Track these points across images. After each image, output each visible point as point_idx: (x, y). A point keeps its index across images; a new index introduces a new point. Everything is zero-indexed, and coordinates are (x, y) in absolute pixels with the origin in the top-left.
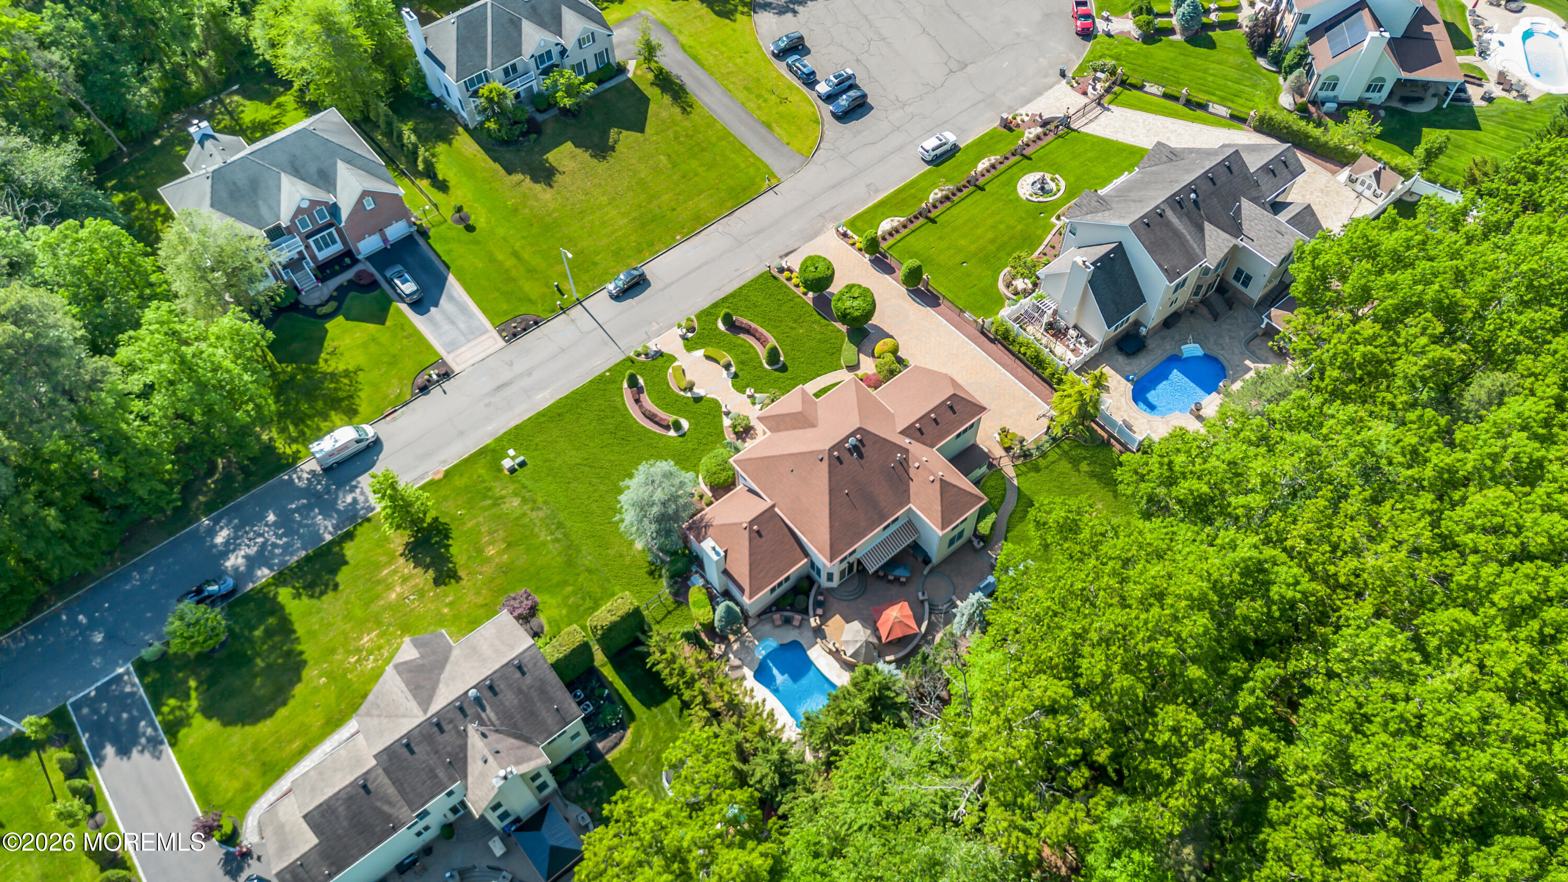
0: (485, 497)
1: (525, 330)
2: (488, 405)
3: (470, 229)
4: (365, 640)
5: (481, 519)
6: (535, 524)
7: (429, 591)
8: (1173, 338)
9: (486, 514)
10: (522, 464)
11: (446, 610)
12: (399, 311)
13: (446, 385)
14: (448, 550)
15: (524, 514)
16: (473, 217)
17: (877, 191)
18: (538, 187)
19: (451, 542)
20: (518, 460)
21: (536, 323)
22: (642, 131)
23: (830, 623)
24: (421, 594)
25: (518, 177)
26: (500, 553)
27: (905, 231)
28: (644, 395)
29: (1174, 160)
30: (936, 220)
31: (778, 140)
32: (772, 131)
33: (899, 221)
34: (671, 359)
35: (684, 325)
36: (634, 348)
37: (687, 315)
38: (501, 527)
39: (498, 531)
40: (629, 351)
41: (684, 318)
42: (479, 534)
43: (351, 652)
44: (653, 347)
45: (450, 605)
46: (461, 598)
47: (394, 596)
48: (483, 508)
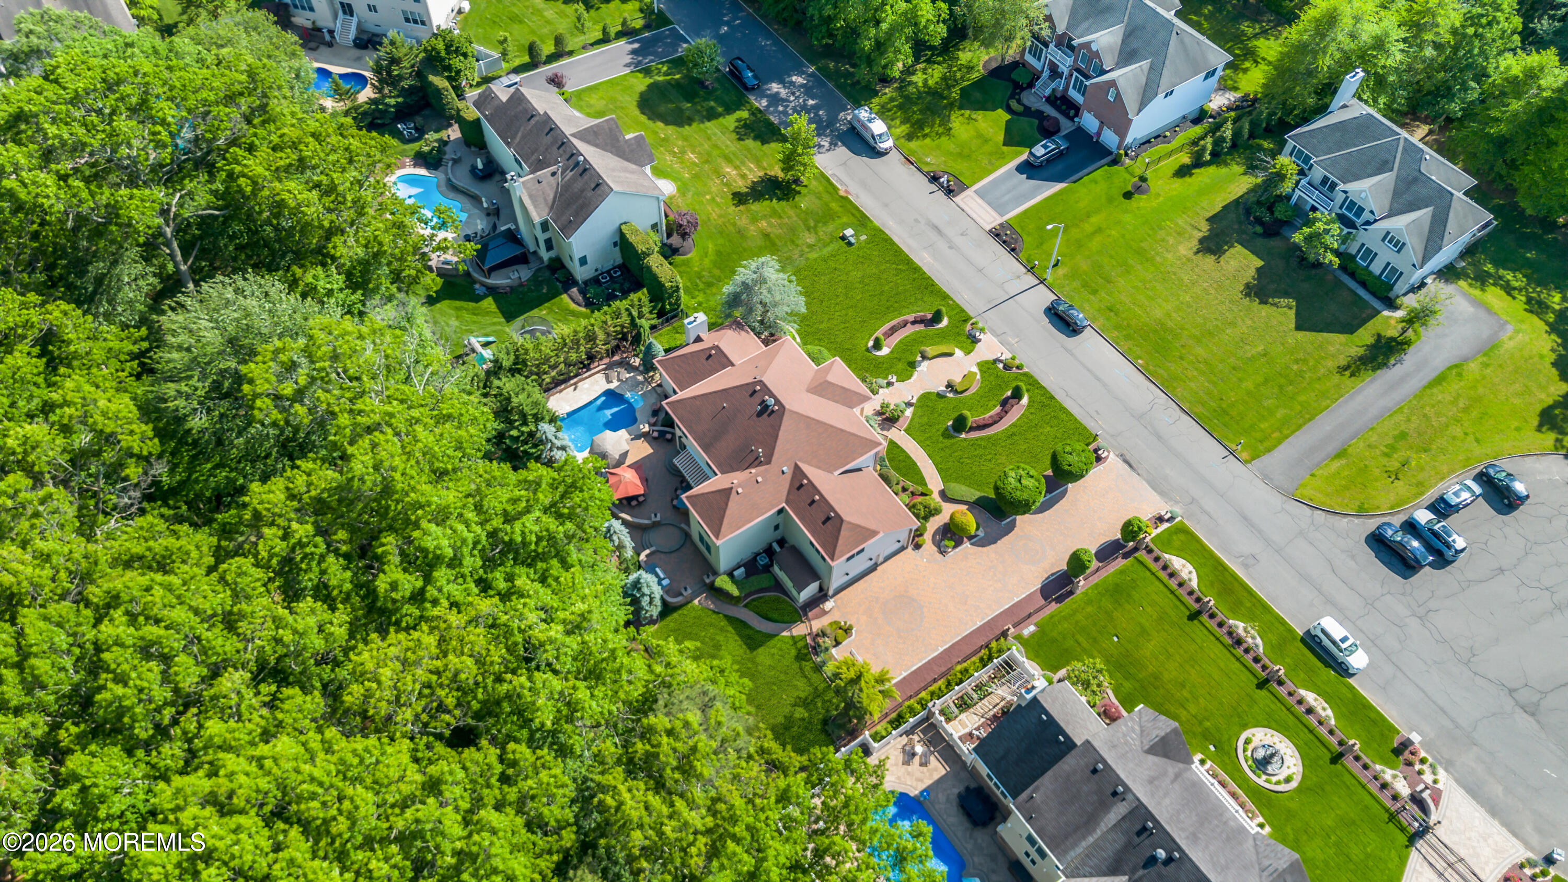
0: (817, 222)
1: (1004, 242)
2: (917, 221)
3: (1128, 195)
4: (691, 156)
5: (795, 219)
6: (786, 253)
7: (729, 188)
8: (994, 871)
9: (800, 223)
10: (850, 244)
11: (707, 198)
12: (1022, 153)
13: (940, 195)
14: (767, 200)
15: (797, 245)
16: (1144, 197)
17: (1246, 566)
18: (1195, 244)
19: (775, 201)
20: (853, 240)
21: (1013, 250)
22: (1299, 328)
23: (646, 444)
24: (726, 185)
25: (1205, 227)
26: (760, 231)
27: (1173, 584)
28: (920, 327)
29: (1266, 873)
30: (1196, 622)
31: (1318, 465)
32: (1332, 459)
33: (1190, 580)
34: (969, 349)
35: (1014, 362)
36: (984, 323)
37: (1028, 366)
38: (785, 231)
39: (781, 228)
40: (980, 319)
41: (1024, 363)
42: (781, 217)
43: (682, 149)
44: (985, 336)
45: (713, 200)
46: (718, 206)
47: (728, 170)
48: (806, 220)
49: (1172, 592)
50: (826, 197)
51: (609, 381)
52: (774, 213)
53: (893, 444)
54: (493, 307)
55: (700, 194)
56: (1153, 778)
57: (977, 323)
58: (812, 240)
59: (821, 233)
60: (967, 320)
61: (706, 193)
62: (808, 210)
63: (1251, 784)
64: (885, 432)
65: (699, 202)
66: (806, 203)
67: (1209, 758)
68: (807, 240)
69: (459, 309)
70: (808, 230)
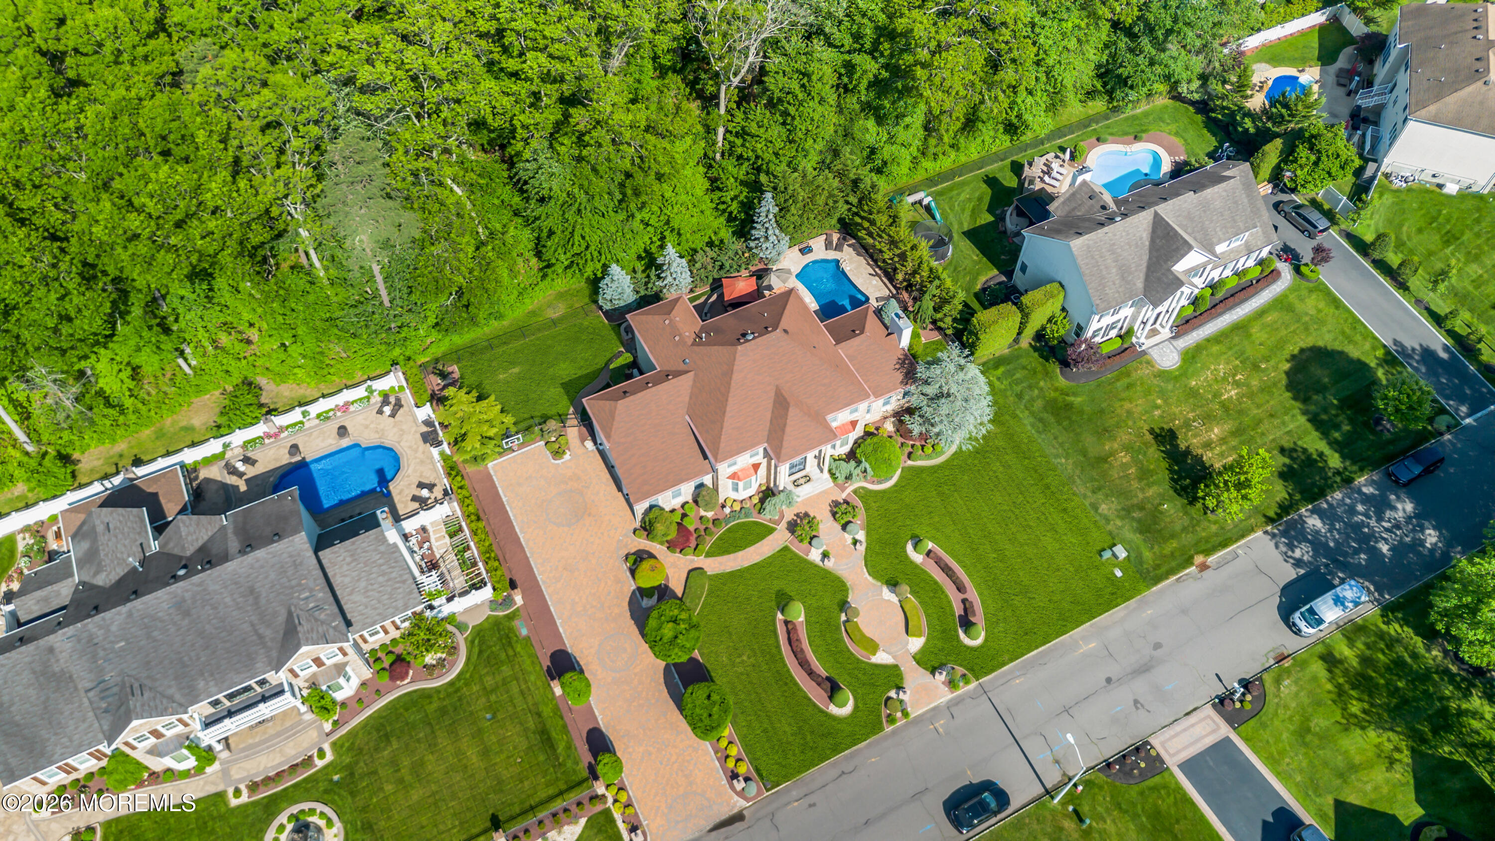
0: (1139, 521)
1: (1124, 756)
2: (1157, 646)
4: (1233, 393)
5: (1141, 496)
6: (1079, 477)
7: (1181, 427)
9: (1135, 501)
10: (1102, 552)
11: (1159, 401)
14: (1170, 467)
15: (1094, 492)
20: (1106, 555)
24: (1187, 424)
26: (1112, 454)
27: (542, 814)
28: (958, 610)
30: (488, 824)
34: (920, 659)
35: (899, 714)
36: (969, 691)
37: (894, 732)
38: (1117, 481)
39: (1120, 478)
40: (975, 689)
41: (898, 728)
42: (1140, 479)
43: (1244, 385)
44: (942, 686)
45: (1157, 407)
46: (1146, 412)
47: (1216, 430)
48: (1141, 508)
49: (532, 808)
50: (1188, 539)
51: (878, 299)
52: (1144, 474)
53: (771, 531)
54: (981, 221)
55: (1162, 393)
56: (257, 598)
57: (967, 683)
58: (1106, 512)
59: (1119, 523)
60: (971, 670)
61: (1165, 401)
62: (1161, 513)
63: (284, 805)
64: (783, 525)
65: (1148, 392)
66: (1172, 512)
67: (326, 767)
68: (1104, 506)
69: (980, 199)
70: (1123, 509)
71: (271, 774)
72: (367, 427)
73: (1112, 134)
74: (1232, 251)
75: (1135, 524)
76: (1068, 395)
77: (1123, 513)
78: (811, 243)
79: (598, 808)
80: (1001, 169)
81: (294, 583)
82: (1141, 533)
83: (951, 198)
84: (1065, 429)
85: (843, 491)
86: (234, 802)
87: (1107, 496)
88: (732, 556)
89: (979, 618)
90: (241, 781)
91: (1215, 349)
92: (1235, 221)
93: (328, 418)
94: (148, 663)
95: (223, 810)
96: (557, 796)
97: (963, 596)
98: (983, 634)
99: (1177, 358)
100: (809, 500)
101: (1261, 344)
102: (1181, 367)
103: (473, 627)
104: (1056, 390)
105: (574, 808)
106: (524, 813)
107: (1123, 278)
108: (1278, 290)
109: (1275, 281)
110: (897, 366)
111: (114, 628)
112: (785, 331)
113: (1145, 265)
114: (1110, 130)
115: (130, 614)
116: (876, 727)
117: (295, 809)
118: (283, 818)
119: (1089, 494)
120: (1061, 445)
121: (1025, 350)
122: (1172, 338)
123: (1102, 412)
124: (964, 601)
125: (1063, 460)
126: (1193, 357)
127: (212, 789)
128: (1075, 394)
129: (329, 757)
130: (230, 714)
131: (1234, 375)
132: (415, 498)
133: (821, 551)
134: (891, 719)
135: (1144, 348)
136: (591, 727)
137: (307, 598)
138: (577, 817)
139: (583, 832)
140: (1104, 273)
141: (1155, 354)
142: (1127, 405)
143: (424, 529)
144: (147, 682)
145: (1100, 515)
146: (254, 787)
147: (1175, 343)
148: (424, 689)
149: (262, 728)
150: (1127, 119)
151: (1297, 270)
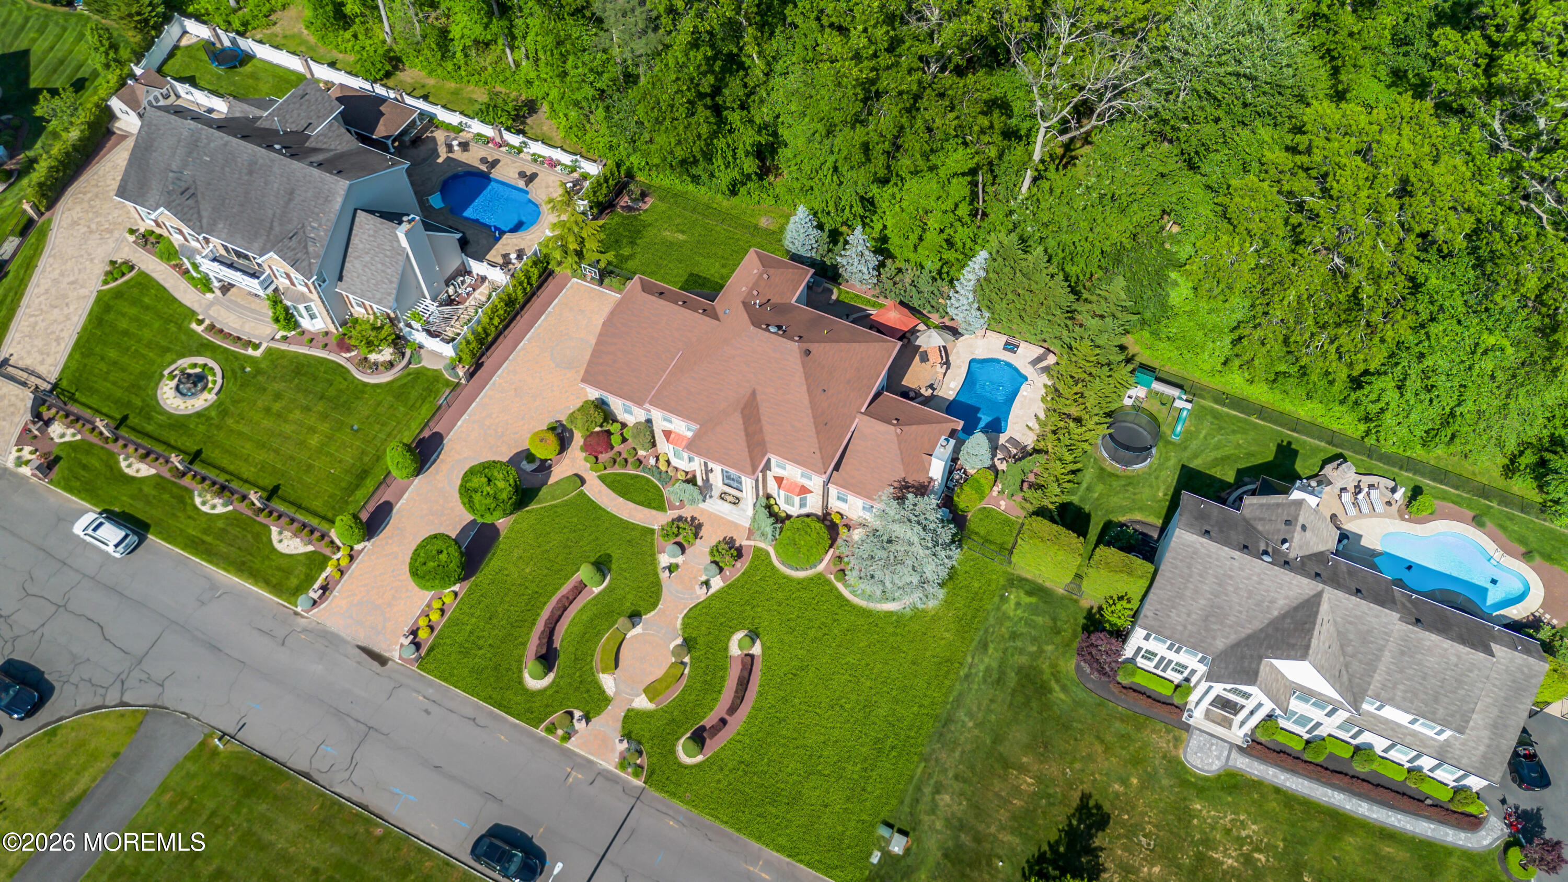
0: (959, 846)
5: (993, 829)
6: (963, 752)
7: (1123, 824)
9: (981, 827)
11: (1135, 781)
14: (1058, 842)
15: (956, 777)
17: (213, 586)
19: (1045, 847)
20: (884, 832)
24: (1133, 830)
26: (1023, 769)
27: (300, 516)
28: (709, 720)
29: (191, 191)
30: (271, 488)
31: (107, 773)
32: (85, 792)
33: (280, 533)
34: (632, 718)
35: (560, 732)
36: (628, 782)
37: (542, 740)
38: (990, 795)
39: (997, 795)
40: (636, 787)
41: (549, 741)
42: (1014, 818)
43: (1255, 868)
44: (617, 755)
45: (1124, 782)
46: (1107, 774)
47: (1156, 869)
48: (978, 839)
49: (299, 507)
51: (1011, 440)
52: (1024, 818)
53: (661, 507)
54: (1217, 473)
55: (1149, 781)
56: (290, 200)
57: (636, 775)
58: (941, 804)
59: (939, 825)
60: (652, 773)
61: (1143, 787)
62: (989, 864)
63: (208, 353)
64: (673, 514)
65: (1136, 761)
66: (1001, 876)
67: (250, 357)
68: (947, 798)
69: (1250, 455)
70: (960, 820)
71: (226, 330)
72: (548, 187)
73: (1503, 528)
74: (1415, 734)
75: (950, 843)
76: (1057, 681)
77: (957, 824)
78: (1023, 345)
79: (327, 551)
80: (1315, 450)
81: (316, 210)
82: (946, 856)
83: (1221, 428)
84: (1011, 704)
85: (748, 539)
86: (194, 326)
87: (962, 794)
88: (613, 495)
89: (714, 745)
90: (210, 317)
91: (1273, 805)
92: (1436, 700)
93: (535, 161)
94: (209, 184)
95: (186, 323)
96: (320, 516)
97: (727, 717)
98: (700, 758)
99: (1214, 768)
100: (718, 519)
101: (1335, 858)
102: (1206, 779)
103: (423, 367)
104: (1053, 666)
105: (317, 535)
106: (293, 503)
107: (1206, 619)
108: (1450, 839)
109: (1459, 826)
110: (896, 484)
111: (212, 145)
112: (808, 352)
113: (1249, 631)
114: (1508, 523)
115: (226, 144)
116: (536, 722)
117: (211, 363)
118: (200, 360)
119: (951, 774)
120: (989, 711)
121: (1081, 609)
122: (1240, 748)
123: (1066, 727)
124: (723, 722)
125: (971, 724)
126: (1235, 786)
127: (196, 307)
128: (1064, 688)
129: (258, 353)
130: (231, 266)
131: (1259, 851)
132: (505, 256)
133: (673, 561)
134: (551, 729)
135: (1191, 722)
136: (391, 500)
137: (314, 228)
138: (310, 543)
139: (301, 554)
140: (1188, 593)
141: (1195, 741)
142: (1099, 748)
143: (483, 279)
144: (199, 196)
145: (933, 800)
146: (212, 327)
147: (1235, 754)
148: (349, 372)
149: (253, 299)
150: (1552, 531)
151: (1508, 846)
